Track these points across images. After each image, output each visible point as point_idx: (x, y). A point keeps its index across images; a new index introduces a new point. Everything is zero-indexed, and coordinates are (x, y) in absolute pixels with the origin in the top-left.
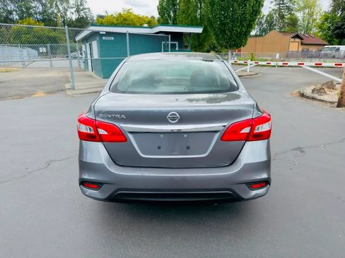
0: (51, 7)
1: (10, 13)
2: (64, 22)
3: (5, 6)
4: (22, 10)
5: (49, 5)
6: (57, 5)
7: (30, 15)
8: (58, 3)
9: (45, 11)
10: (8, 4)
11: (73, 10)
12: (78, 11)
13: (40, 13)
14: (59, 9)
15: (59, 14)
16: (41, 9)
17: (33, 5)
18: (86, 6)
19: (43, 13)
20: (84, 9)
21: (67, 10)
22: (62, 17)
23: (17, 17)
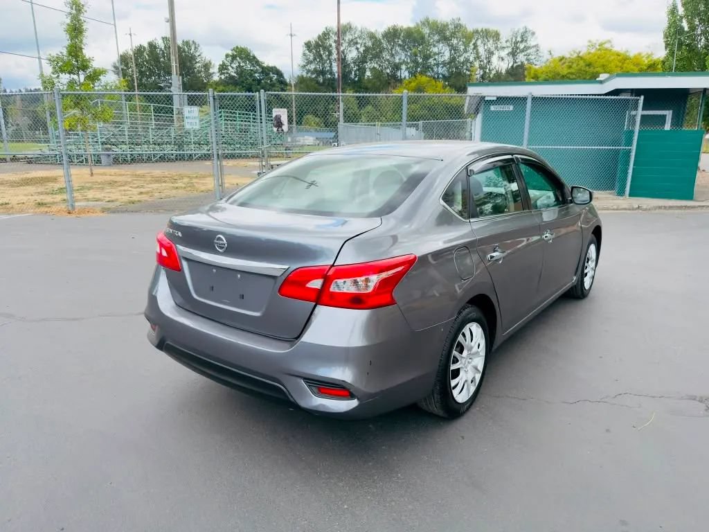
0: (465, 51)
1: (397, 67)
2: (482, 77)
3: (392, 55)
4: (415, 62)
5: (462, 48)
6: (475, 46)
7: (427, 68)
8: (479, 42)
9: (453, 60)
10: (397, 52)
11: (504, 53)
12: (513, 54)
13: (444, 64)
14: (477, 53)
15: (477, 64)
16: (447, 56)
17: (435, 50)
18: (532, 42)
19: (450, 63)
20: (526, 48)
21: (492, 53)
22: (481, 67)
23: (407, 74)
